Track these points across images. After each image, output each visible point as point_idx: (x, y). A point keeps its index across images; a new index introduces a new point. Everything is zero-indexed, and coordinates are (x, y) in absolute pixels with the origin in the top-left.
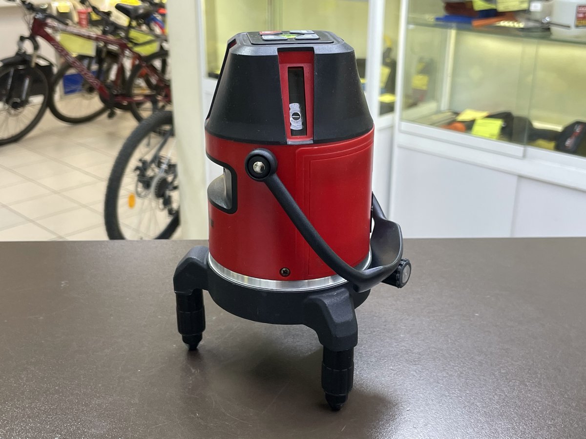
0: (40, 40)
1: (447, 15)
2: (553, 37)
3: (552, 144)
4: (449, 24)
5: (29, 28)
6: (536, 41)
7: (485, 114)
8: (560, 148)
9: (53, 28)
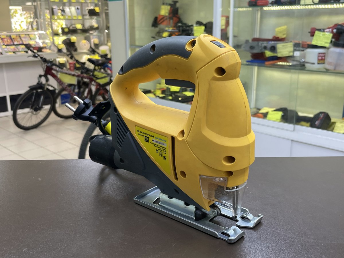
0: (49, 77)
1: (253, 59)
2: (306, 69)
3: (309, 124)
4: (254, 64)
5: (44, 71)
6: (298, 71)
7: (274, 109)
8: (313, 126)
9: (56, 70)
